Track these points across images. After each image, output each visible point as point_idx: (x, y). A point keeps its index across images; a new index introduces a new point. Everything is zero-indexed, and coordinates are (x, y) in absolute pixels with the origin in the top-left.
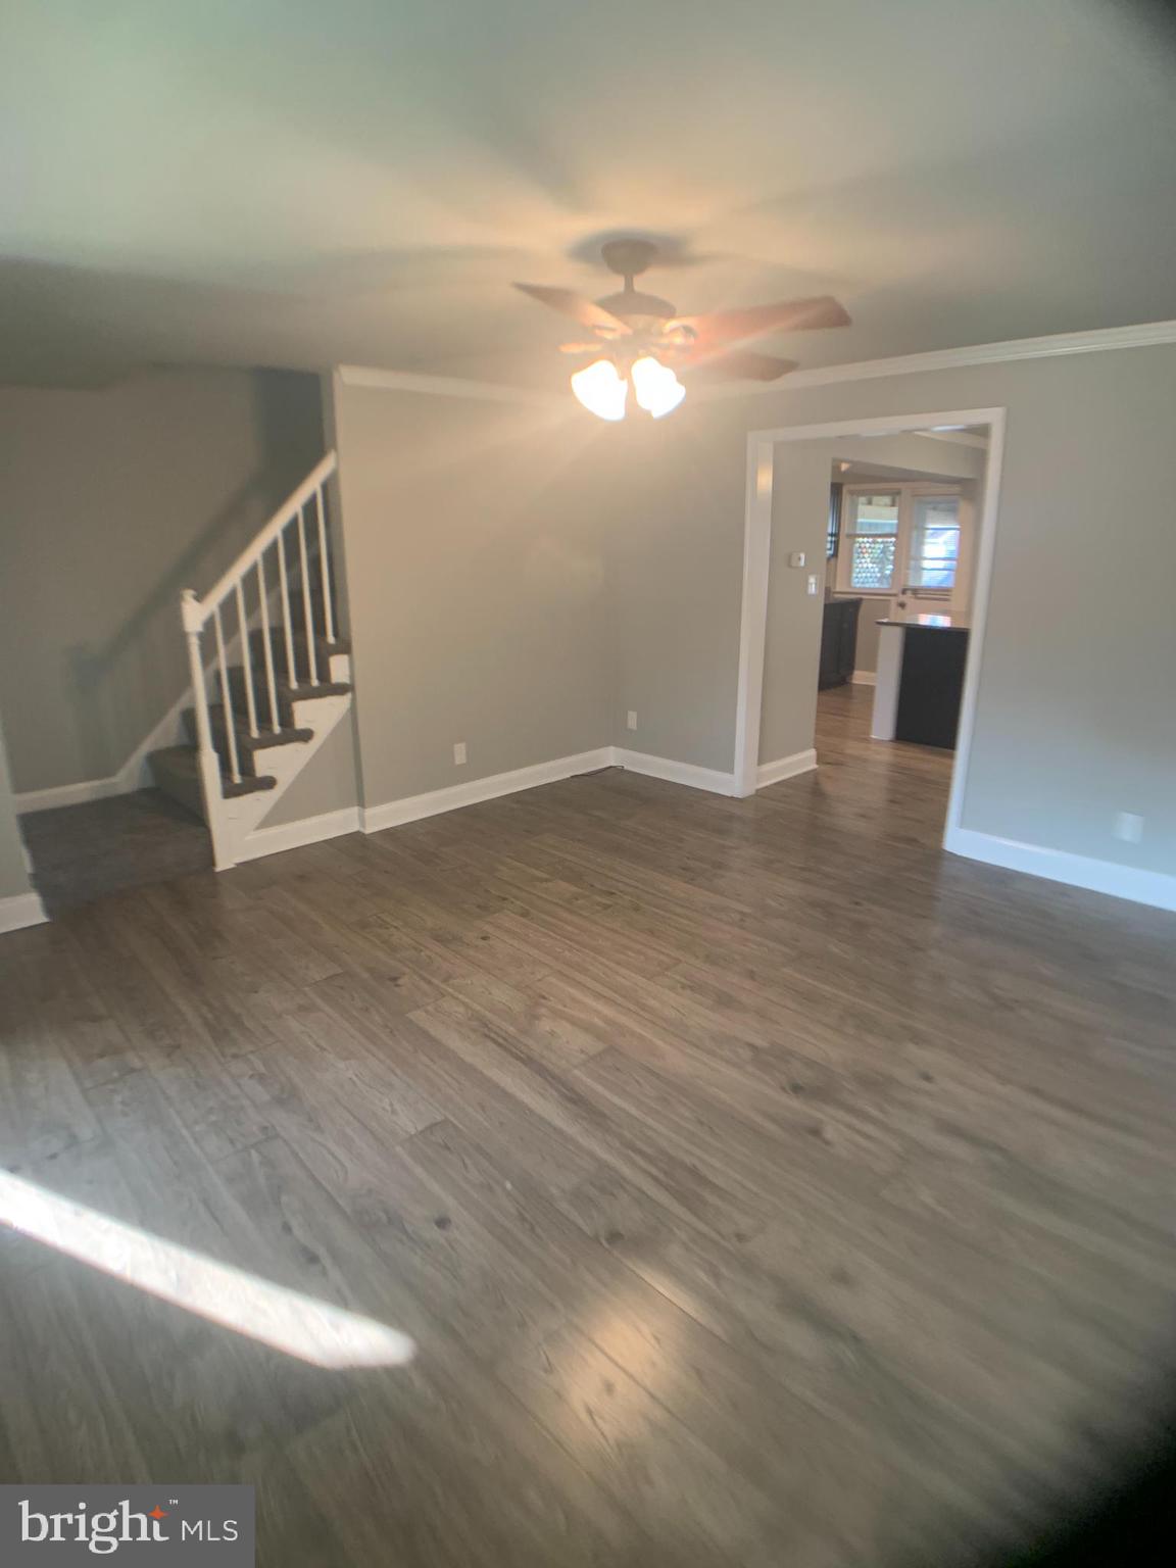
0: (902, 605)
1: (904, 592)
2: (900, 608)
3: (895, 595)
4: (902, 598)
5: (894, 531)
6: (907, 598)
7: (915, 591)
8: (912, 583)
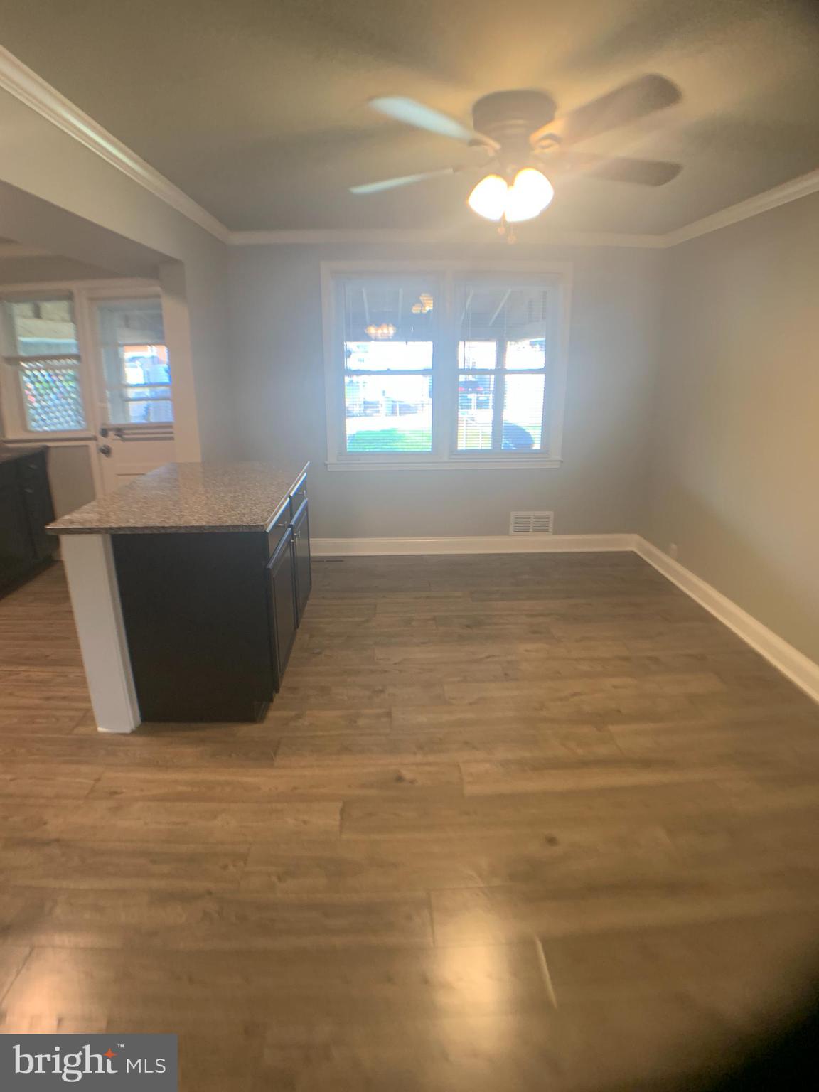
0: (106, 451)
1: (104, 433)
2: (103, 455)
3: (95, 439)
4: (103, 441)
5: (74, 351)
6: (111, 441)
7: (119, 431)
8: (115, 420)
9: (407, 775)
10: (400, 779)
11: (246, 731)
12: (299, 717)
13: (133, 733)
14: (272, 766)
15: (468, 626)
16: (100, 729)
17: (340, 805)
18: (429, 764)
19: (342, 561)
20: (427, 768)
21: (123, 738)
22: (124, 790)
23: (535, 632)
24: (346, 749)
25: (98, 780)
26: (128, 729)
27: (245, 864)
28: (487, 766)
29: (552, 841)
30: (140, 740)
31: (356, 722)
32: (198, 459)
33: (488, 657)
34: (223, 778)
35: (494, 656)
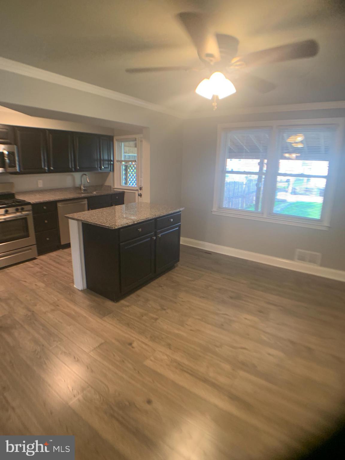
0: (140, 195)
1: (141, 189)
2: (139, 197)
3: (138, 190)
9: (135, 344)
10: (130, 344)
11: (109, 304)
12: (128, 306)
13: (82, 291)
14: (101, 318)
15: (231, 298)
16: (75, 286)
17: (103, 341)
18: (146, 344)
19: (211, 254)
20: (144, 346)
21: (78, 291)
22: (60, 306)
23: (260, 312)
24: (128, 325)
25: (58, 300)
26: (80, 289)
27: (60, 344)
28: (166, 357)
29: (149, 402)
30: (80, 293)
31: (143, 316)
32: (149, 202)
33: (223, 314)
34: (85, 315)
35: (227, 315)
